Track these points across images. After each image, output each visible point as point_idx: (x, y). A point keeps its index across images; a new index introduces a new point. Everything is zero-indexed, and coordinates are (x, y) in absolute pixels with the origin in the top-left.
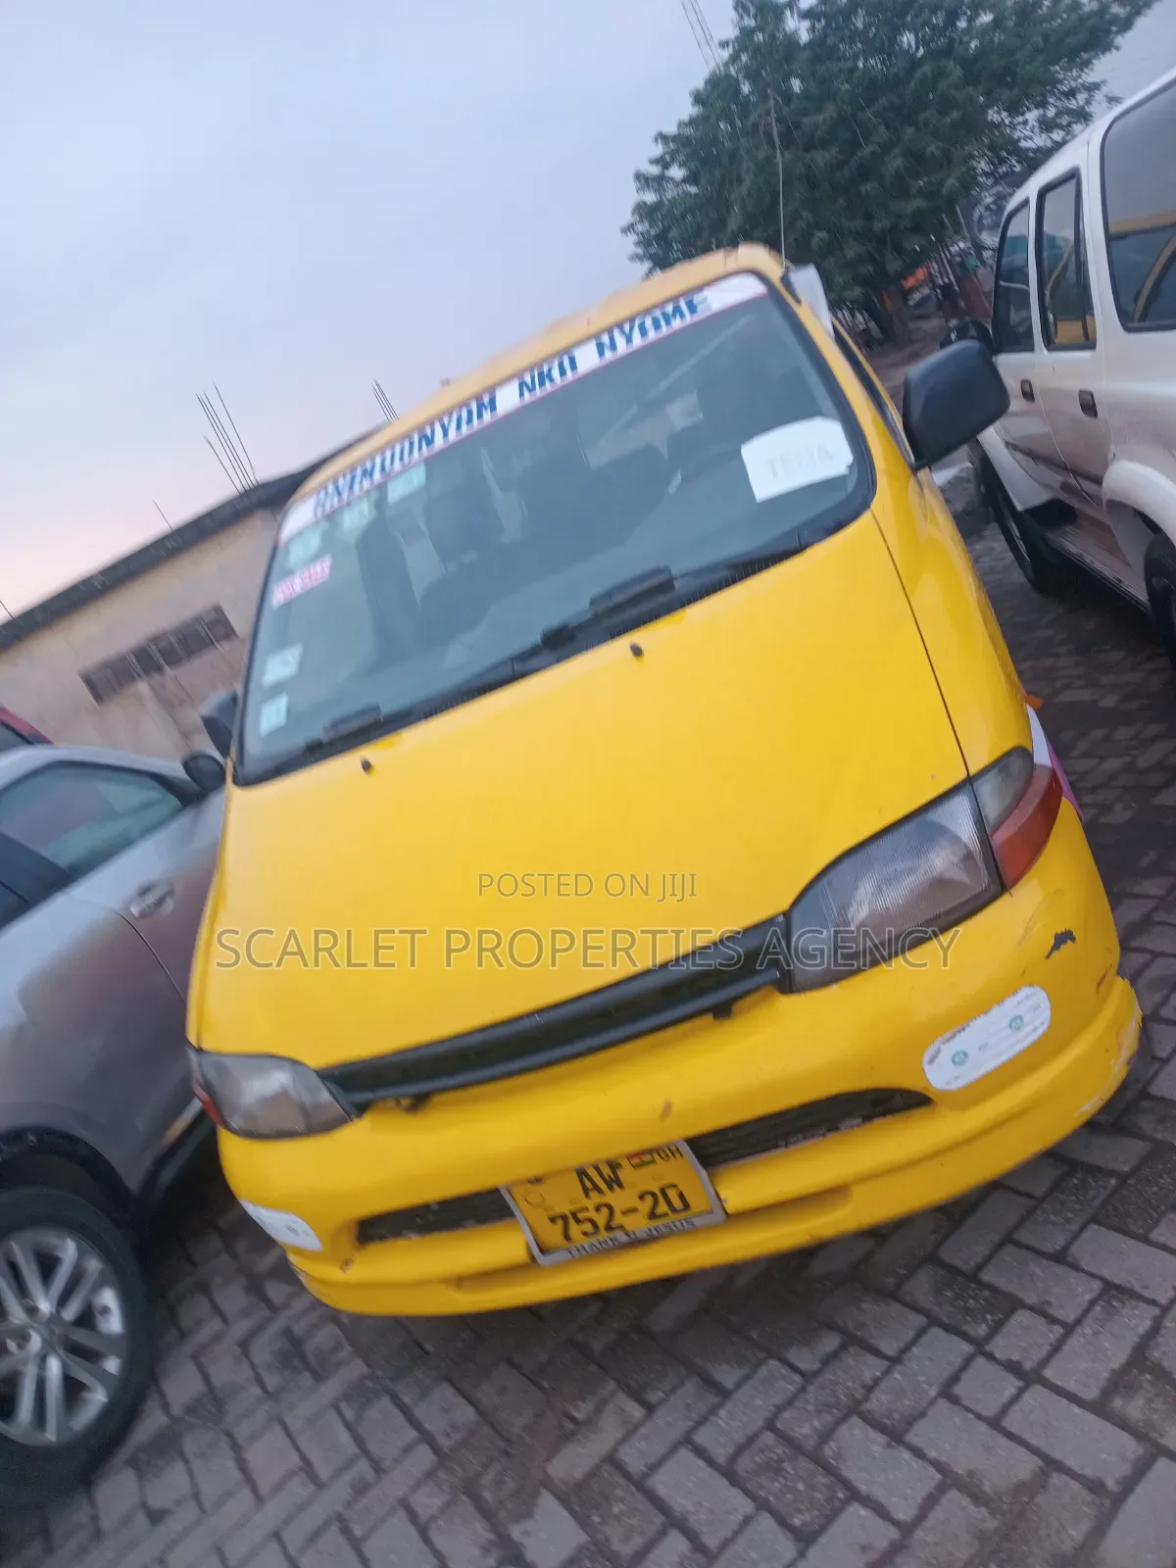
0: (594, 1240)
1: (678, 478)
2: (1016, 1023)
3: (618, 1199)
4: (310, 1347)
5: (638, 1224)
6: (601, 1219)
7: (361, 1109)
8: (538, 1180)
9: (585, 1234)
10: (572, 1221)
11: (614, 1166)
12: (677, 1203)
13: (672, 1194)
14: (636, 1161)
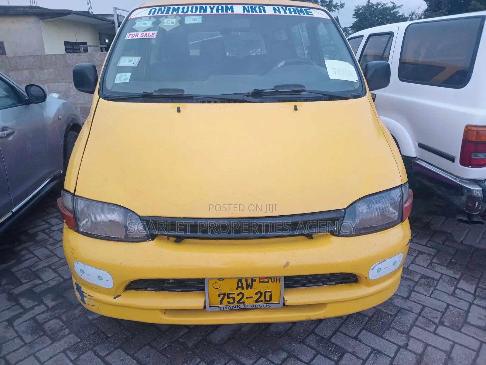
0: (231, 305)
2: (395, 263)
3: (247, 292)
5: (250, 303)
6: (237, 298)
7: (152, 237)
8: (221, 279)
9: (229, 302)
10: (226, 297)
11: (253, 280)
12: (268, 298)
13: (268, 294)
14: (262, 280)
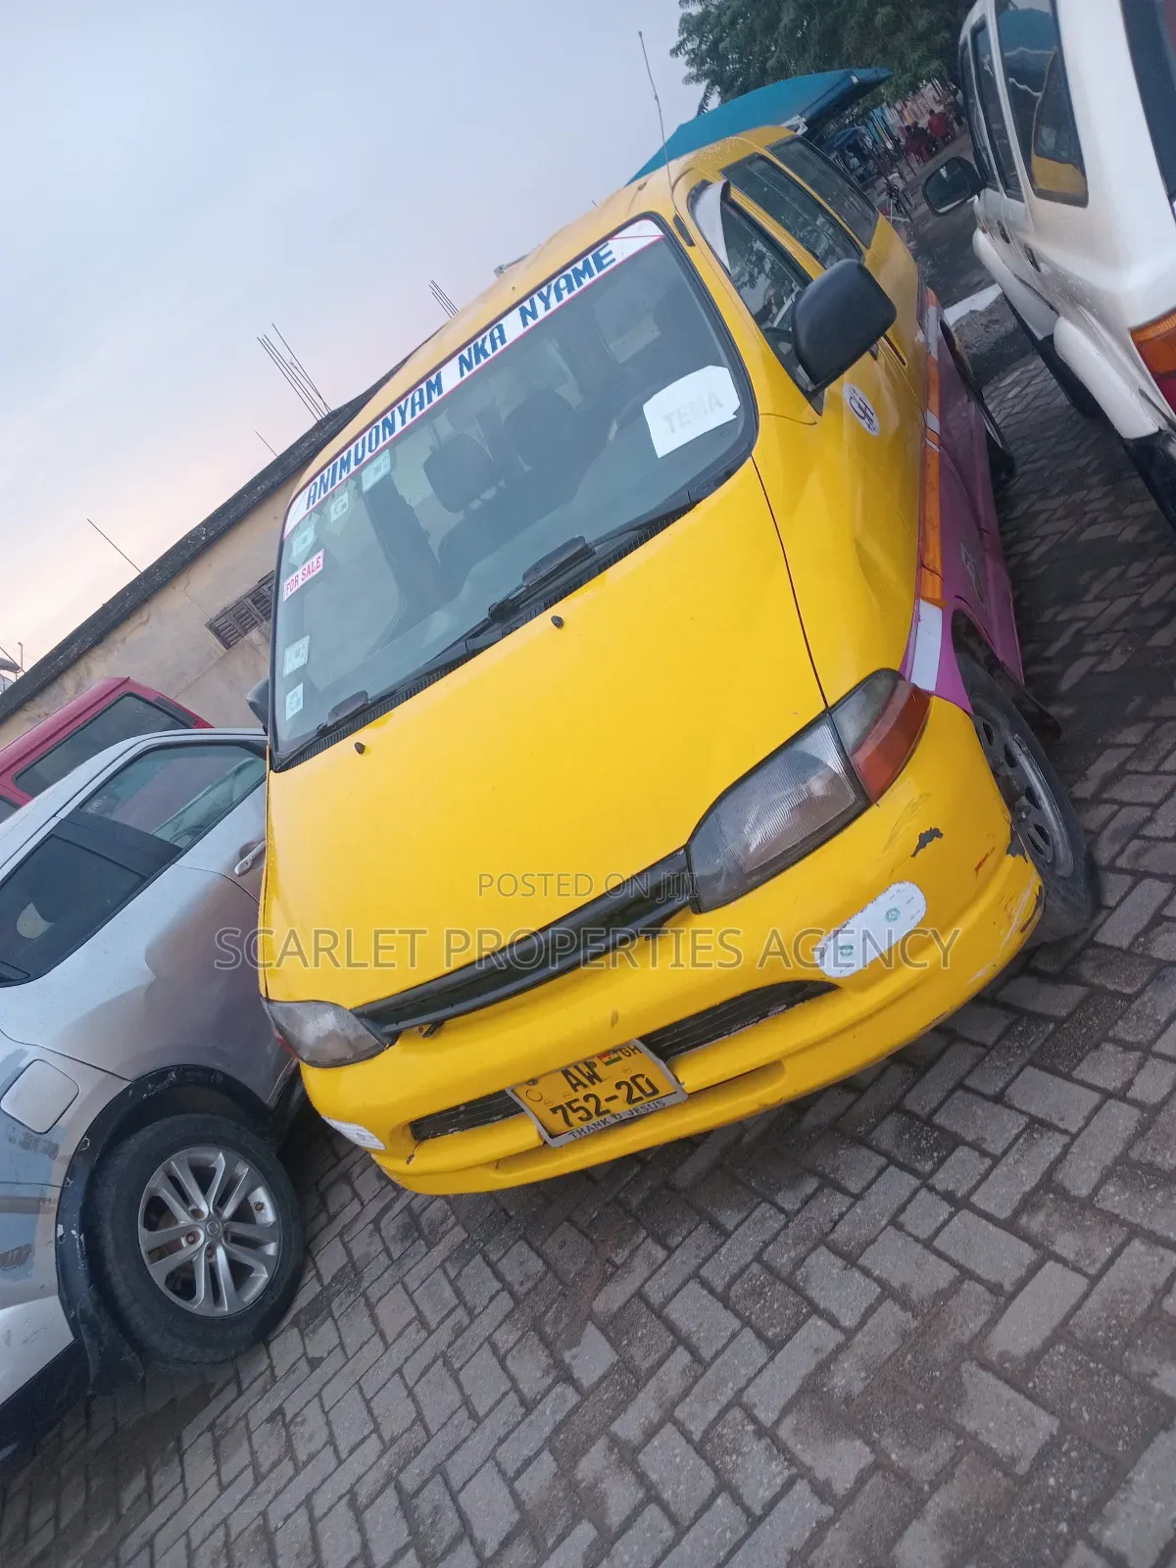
0: (590, 1123)
1: (614, 427)
2: (892, 915)
3: (602, 1090)
4: (424, 1220)
5: (620, 1107)
6: (591, 1105)
7: (394, 1037)
8: (534, 1082)
9: (581, 1119)
10: (569, 1111)
11: (590, 1065)
12: (649, 1090)
13: (641, 1081)
14: (606, 1059)
